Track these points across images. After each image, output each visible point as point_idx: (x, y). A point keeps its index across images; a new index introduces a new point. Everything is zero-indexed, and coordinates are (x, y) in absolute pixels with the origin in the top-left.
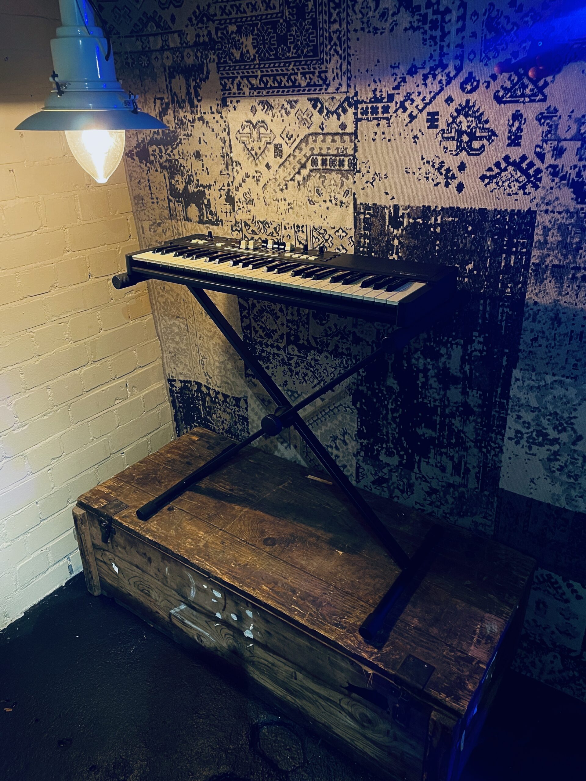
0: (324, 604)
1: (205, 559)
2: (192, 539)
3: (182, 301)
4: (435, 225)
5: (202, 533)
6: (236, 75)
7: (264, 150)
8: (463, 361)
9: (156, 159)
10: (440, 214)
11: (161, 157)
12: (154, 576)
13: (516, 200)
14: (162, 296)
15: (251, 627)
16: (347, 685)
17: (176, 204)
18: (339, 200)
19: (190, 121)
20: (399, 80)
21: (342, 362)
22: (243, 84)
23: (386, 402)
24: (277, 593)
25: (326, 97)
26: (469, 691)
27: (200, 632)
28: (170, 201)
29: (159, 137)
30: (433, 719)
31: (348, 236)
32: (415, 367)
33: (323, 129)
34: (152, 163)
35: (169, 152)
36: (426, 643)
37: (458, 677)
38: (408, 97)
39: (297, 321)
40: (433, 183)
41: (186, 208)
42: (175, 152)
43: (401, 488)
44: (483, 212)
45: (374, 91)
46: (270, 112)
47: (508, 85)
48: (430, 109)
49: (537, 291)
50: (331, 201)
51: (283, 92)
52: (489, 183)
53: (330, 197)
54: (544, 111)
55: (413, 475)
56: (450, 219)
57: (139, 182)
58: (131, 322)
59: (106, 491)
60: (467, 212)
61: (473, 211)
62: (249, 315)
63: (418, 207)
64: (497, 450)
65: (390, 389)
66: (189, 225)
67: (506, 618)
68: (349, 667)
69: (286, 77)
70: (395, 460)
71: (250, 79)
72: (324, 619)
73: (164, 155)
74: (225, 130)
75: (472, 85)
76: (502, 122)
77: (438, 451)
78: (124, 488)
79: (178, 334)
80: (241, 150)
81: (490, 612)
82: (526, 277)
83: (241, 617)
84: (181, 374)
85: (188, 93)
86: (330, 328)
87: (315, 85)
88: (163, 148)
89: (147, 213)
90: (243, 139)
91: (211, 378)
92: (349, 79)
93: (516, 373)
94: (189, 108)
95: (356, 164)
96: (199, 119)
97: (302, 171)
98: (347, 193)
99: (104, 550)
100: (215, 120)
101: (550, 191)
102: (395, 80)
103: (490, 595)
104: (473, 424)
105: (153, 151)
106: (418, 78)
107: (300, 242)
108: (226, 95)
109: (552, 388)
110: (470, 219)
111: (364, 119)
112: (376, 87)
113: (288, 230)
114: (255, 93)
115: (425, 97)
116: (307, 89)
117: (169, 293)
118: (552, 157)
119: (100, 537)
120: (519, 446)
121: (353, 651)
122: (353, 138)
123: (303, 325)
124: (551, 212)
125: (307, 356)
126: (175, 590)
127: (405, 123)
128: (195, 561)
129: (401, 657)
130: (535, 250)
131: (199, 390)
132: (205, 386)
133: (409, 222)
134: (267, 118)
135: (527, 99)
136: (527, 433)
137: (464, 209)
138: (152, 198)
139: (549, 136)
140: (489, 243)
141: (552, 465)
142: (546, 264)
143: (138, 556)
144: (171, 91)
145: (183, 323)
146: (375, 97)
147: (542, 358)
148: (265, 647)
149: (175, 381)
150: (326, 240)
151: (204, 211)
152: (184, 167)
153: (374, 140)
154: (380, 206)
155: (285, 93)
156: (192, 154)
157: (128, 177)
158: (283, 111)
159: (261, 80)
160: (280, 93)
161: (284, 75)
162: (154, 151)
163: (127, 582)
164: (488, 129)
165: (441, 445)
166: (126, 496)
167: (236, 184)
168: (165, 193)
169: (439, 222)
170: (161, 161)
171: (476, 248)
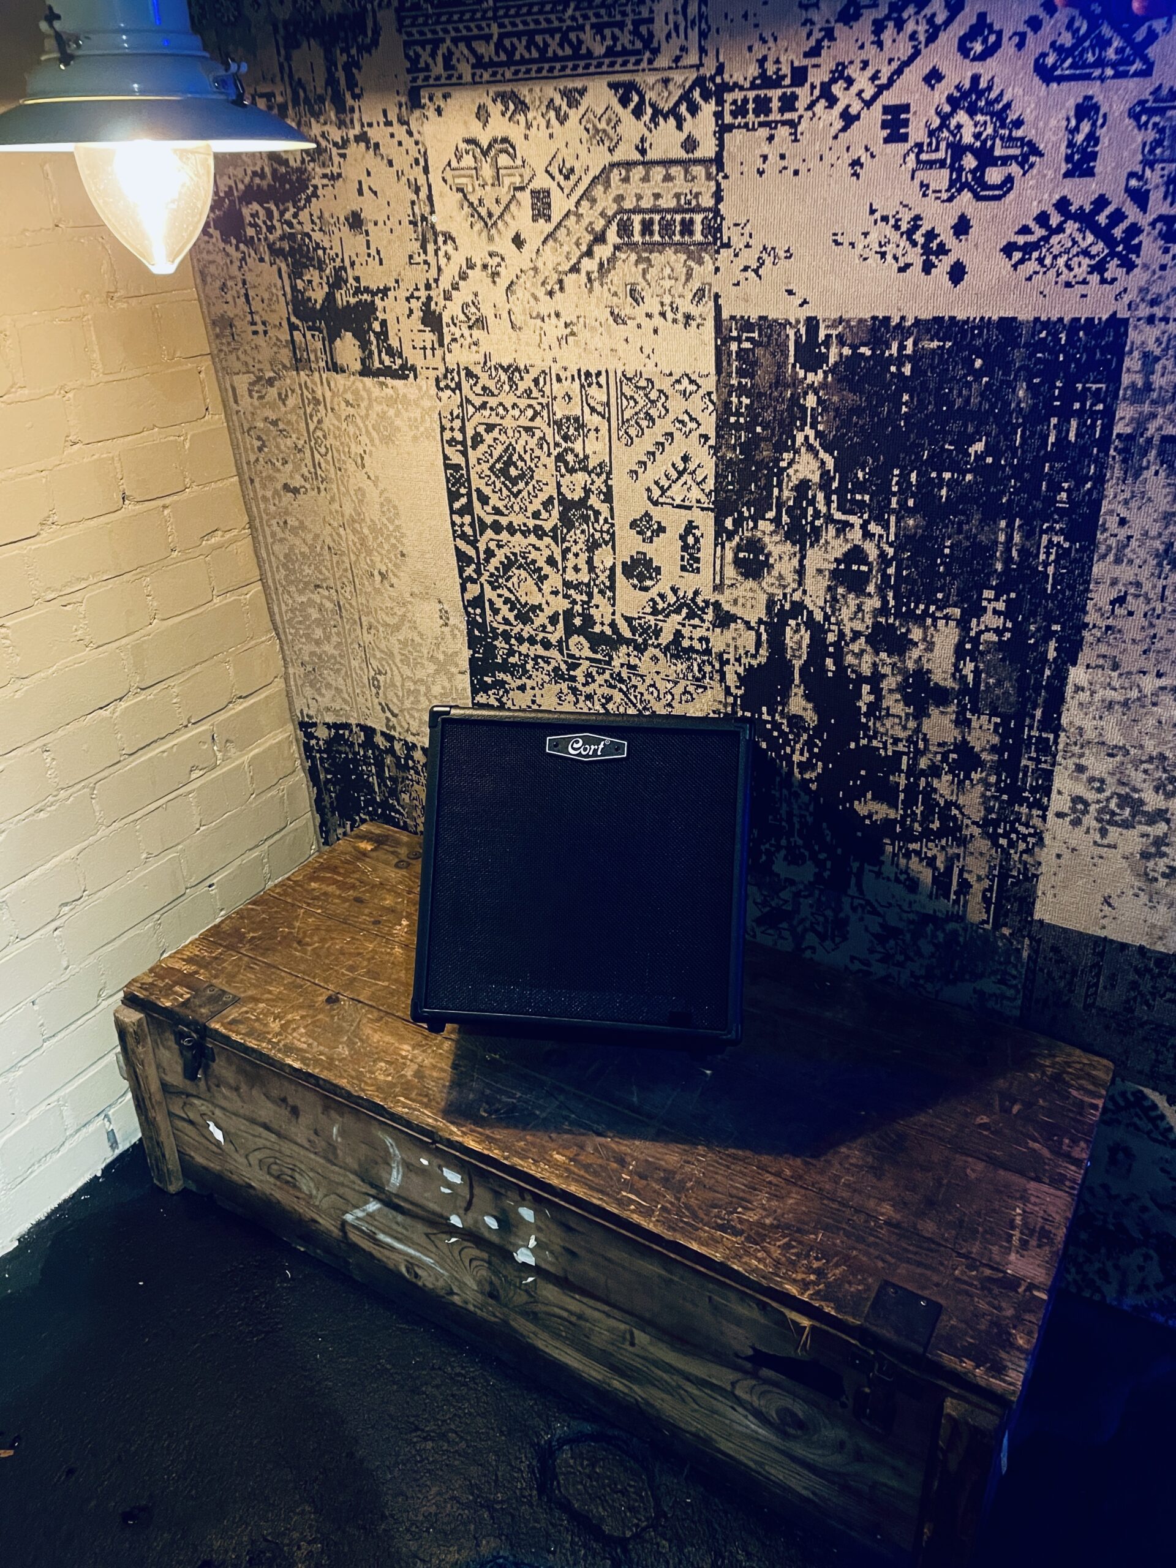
0: (689, 1184)
1: (421, 1103)
2: (387, 1062)
3: (326, 552)
4: (900, 361)
5: (406, 1047)
6: (441, 34)
7: (507, 207)
8: (960, 653)
9: (258, 233)
10: (911, 334)
11: (271, 229)
12: (307, 1145)
13: (1084, 296)
14: (281, 540)
15: (532, 1243)
16: (750, 1352)
17: (308, 334)
18: (681, 310)
19: (335, 144)
20: (817, 35)
21: (690, 668)
22: (457, 54)
23: (788, 750)
24: (587, 1167)
25: (651, 79)
26: (1020, 1349)
27: (412, 1257)
28: (293, 327)
29: (264, 184)
30: (949, 1415)
31: (701, 392)
32: (853, 671)
33: (643, 152)
34: (249, 242)
35: (288, 216)
36: (916, 1253)
37: (991, 1322)
38: (840, 73)
39: (588, 585)
40: (895, 266)
41: (332, 341)
42: (304, 216)
43: (820, 929)
44: (1007, 325)
45: (762, 62)
46: (521, 118)
47: (1067, 39)
48: (889, 98)
49: (1127, 495)
50: (663, 314)
51: (551, 70)
52: (1022, 261)
53: (662, 304)
54: (1146, 95)
55: (846, 900)
56: (935, 344)
57: (223, 287)
58: (216, 600)
59: (187, 968)
60: (973, 328)
61: (985, 324)
62: (480, 574)
63: (861, 321)
64: (1031, 840)
65: (796, 721)
66: (339, 380)
67: (1073, 1188)
68: (755, 1314)
69: (558, 36)
70: (806, 873)
71: (474, 44)
72: (695, 1216)
73: (278, 225)
74: (417, 162)
75: (985, 41)
76: (1053, 122)
77: (900, 848)
78: (225, 961)
79: (318, 622)
80: (456, 206)
81: (1038, 1180)
82: (1102, 466)
83: (508, 1223)
84: (328, 709)
85: (331, 81)
86: (662, 596)
87: (625, 52)
88: (274, 208)
89: (242, 357)
90: (457, 181)
91: (395, 715)
92: (703, 35)
93: (1077, 675)
94: (333, 115)
95: (719, 229)
96: (358, 139)
97: (596, 248)
98: (699, 295)
99: (188, 1095)
100: (395, 140)
101: (1159, 273)
102: (809, 35)
103: (1031, 1144)
104: (980, 788)
105: (252, 215)
106: (863, 27)
107: (593, 410)
108: (419, 82)
109: (1154, 704)
110: (978, 342)
111: (739, 127)
112: (765, 52)
113: (566, 384)
114: (486, 76)
115: (878, 72)
116: (607, 61)
117: (296, 535)
118: (1165, 198)
119: (179, 1069)
120: (1080, 831)
121: (764, 1282)
122: (714, 170)
123: (602, 592)
124: (1161, 320)
125: (611, 658)
126: (355, 1173)
127: (833, 131)
128: (400, 1110)
129: (868, 1289)
130: (1123, 405)
131: (369, 743)
132: (383, 734)
133: (841, 355)
134: (515, 132)
135: (1109, 72)
136: (1098, 802)
137: (966, 322)
138: (253, 323)
139: (1158, 151)
140: (1021, 394)
141: (1151, 864)
142: (1148, 434)
143: (269, 1105)
144: (291, 76)
145: (329, 598)
146: (763, 74)
147: (1134, 640)
148: (563, 1282)
149: (315, 725)
150: (652, 402)
151: (374, 348)
152: (324, 249)
153: (761, 173)
154: (776, 321)
155: (556, 73)
156: (342, 219)
157: (198, 275)
158: (552, 114)
159: (499, 46)
160: (544, 73)
161: (552, 32)
162: (255, 215)
163: (242, 1160)
164: (1022, 139)
165: (908, 836)
166: (231, 977)
167: (445, 283)
168: (282, 310)
169: (909, 351)
170: (271, 237)
171: (993, 406)
